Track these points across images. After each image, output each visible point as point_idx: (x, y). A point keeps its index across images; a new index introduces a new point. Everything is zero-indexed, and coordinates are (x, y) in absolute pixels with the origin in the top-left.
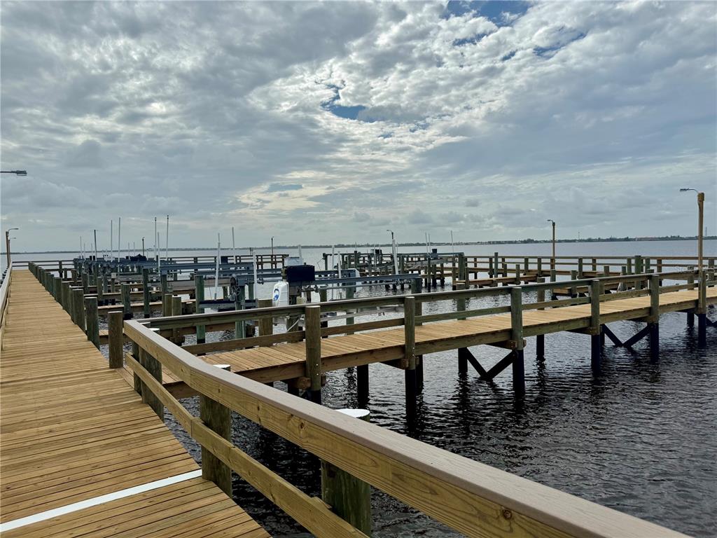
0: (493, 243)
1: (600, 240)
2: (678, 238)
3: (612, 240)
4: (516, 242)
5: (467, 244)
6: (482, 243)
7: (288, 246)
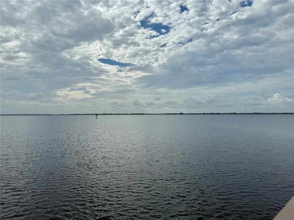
0: (168, 114)
1: (208, 114)
2: (236, 114)
3: (212, 114)
4: (176, 114)
5: (158, 114)
6: (163, 114)
7: (80, 114)
